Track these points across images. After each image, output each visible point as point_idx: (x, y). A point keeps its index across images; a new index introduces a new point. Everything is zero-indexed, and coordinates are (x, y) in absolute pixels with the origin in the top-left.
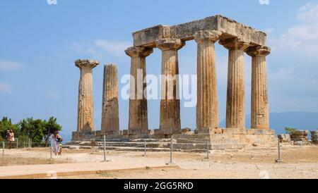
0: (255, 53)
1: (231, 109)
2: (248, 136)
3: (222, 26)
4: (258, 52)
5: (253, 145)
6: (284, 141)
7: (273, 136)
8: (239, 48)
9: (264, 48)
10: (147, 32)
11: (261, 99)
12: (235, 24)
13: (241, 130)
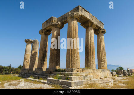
0: (99, 32)
1: (87, 57)
2: (98, 74)
3: (81, 11)
4: (100, 32)
5: (101, 79)
6: (114, 75)
7: (109, 73)
8: (91, 27)
9: (103, 29)
10: (47, 22)
11: (103, 54)
12: (88, 13)
13: (93, 70)
